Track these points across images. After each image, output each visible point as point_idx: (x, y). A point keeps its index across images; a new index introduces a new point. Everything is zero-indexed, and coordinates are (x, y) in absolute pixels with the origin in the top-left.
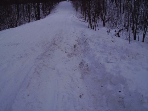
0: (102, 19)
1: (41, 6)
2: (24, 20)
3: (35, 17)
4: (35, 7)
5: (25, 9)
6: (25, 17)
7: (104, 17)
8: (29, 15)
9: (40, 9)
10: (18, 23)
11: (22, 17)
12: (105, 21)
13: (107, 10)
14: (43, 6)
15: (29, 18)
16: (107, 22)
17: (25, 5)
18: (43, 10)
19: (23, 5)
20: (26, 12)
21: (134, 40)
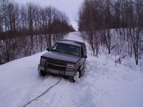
0: (108, 47)
1: (52, 37)
2: (37, 49)
3: (47, 46)
4: (47, 38)
5: (38, 40)
6: (38, 47)
7: (109, 45)
8: (42, 45)
9: (52, 40)
10: (32, 53)
11: (36, 47)
12: (110, 48)
13: (112, 39)
14: (54, 37)
15: (42, 48)
16: (113, 50)
17: (38, 36)
18: (54, 40)
19: (37, 36)
20: (39, 43)
21: (137, 64)
